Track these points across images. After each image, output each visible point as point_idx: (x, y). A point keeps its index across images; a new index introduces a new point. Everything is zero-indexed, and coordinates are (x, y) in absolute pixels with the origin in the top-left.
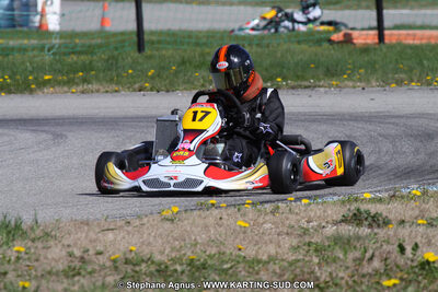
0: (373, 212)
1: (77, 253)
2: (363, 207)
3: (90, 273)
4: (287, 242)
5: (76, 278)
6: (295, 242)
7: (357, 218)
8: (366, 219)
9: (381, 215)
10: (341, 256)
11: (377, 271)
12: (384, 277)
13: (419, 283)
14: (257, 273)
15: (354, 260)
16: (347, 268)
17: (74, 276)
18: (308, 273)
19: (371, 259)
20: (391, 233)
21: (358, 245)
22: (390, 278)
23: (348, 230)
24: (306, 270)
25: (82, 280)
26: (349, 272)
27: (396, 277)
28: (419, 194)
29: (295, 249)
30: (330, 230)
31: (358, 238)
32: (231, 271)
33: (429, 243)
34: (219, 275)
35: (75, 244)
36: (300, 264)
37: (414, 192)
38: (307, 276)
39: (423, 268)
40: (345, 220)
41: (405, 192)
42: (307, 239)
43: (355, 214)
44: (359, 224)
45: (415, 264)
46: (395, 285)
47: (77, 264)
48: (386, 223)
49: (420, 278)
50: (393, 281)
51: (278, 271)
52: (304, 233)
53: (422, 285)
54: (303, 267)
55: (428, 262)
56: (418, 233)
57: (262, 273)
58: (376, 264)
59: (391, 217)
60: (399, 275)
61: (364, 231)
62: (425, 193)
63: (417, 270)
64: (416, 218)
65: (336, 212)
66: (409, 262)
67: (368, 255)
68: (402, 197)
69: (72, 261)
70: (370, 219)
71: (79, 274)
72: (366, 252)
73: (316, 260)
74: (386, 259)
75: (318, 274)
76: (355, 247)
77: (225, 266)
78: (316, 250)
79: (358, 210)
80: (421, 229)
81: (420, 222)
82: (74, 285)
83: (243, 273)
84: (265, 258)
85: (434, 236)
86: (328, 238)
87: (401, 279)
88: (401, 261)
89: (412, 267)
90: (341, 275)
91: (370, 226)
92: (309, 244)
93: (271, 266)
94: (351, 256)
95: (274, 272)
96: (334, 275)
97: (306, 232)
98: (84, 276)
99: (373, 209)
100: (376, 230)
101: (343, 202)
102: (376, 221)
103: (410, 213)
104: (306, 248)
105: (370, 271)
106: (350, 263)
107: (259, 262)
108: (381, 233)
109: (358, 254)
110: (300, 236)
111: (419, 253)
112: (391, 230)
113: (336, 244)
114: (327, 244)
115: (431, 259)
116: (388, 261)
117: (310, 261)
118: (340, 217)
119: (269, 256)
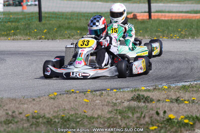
0: (146, 96)
1: (10, 113)
2: (141, 93)
3: (16, 122)
4: (107, 109)
5: (10, 125)
6: (110, 109)
7: (138, 98)
8: (143, 99)
9: (149, 97)
10: (131, 116)
11: (147, 123)
12: (150, 125)
13: (166, 128)
14: (93, 123)
15: (137, 117)
16: (134, 121)
17: (9, 123)
18: (116, 123)
19: (144, 117)
20: (154, 105)
21: (139, 111)
22: (153, 126)
23: (134, 104)
24: (115, 122)
25: (12, 126)
26: (134, 123)
27: (156, 126)
28: (167, 88)
29: (110, 112)
30: (126, 104)
31: (139, 107)
32: (81, 122)
33: (171, 110)
34: (76, 124)
35: (10, 109)
36: (112, 119)
37: (164, 87)
38: (115, 125)
39: (168, 122)
40: (133, 99)
41: (160, 87)
42: (116, 108)
43: (137, 97)
44: (139, 101)
45: (165, 119)
46: (155, 129)
47: (10, 118)
48: (152, 101)
49: (167, 126)
50: (155, 127)
51: (102, 122)
52: (115, 105)
53: (168, 129)
54: (114, 120)
55: (170, 119)
56: (166, 105)
57: (95, 123)
58: (147, 119)
59: (154, 98)
60: (157, 125)
61: (142, 104)
62: (169, 87)
63: (165, 122)
64: (165, 99)
65: (129, 96)
66: (162, 119)
67: (143, 115)
68: (159, 89)
69: (8, 117)
70: (144, 99)
71: (11, 123)
72: (142, 114)
73: (119, 117)
74: (151, 117)
75: (121, 124)
76: (137, 112)
77: (78, 120)
78: (120, 113)
79: (139, 95)
80: (167, 104)
81: (167, 100)
82: (8, 128)
83: (86, 123)
84: (96, 116)
85: (173, 107)
86: (125, 107)
87: (158, 126)
88: (158, 118)
89: (164, 121)
90: (131, 124)
91: (144, 102)
92: (117, 110)
93: (99, 120)
94: (135, 115)
95: (101, 123)
96: (128, 124)
97: (115, 104)
98: (13, 124)
99: (146, 94)
100: (147, 104)
101: (132, 91)
102: (147, 100)
103: (163, 96)
104: (115, 112)
105: (144, 122)
106: (135, 119)
107: (94, 118)
108: (150, 105)
109: (139, 115)
110: (113, 106)
111: (166, 114)
112: (153, 104)
113: (129, 110)
114: (124, 110)
115: (172, 118)
116: (152, 118)
117: (117, 118)
118: (131, 98)
119: (98, 116)
